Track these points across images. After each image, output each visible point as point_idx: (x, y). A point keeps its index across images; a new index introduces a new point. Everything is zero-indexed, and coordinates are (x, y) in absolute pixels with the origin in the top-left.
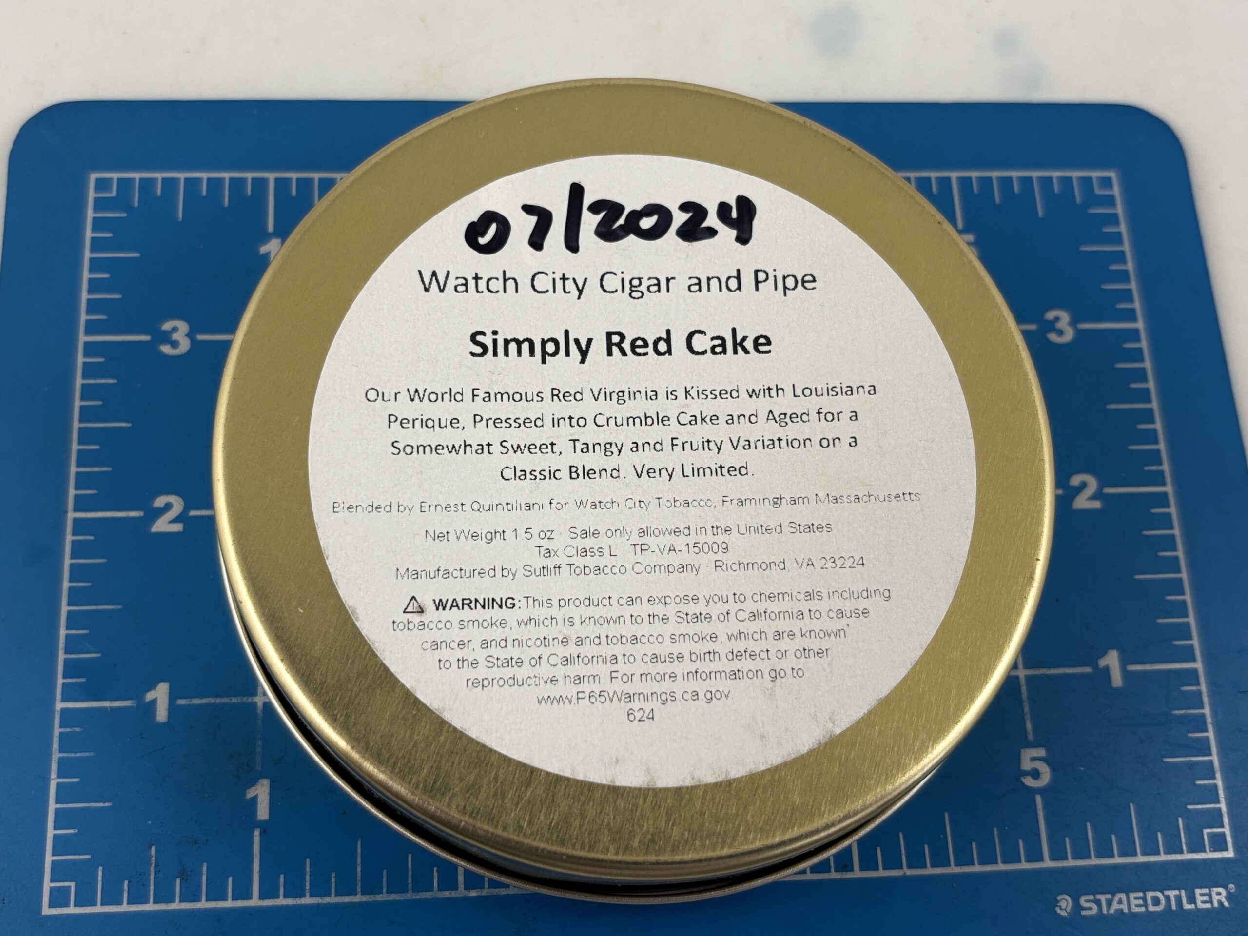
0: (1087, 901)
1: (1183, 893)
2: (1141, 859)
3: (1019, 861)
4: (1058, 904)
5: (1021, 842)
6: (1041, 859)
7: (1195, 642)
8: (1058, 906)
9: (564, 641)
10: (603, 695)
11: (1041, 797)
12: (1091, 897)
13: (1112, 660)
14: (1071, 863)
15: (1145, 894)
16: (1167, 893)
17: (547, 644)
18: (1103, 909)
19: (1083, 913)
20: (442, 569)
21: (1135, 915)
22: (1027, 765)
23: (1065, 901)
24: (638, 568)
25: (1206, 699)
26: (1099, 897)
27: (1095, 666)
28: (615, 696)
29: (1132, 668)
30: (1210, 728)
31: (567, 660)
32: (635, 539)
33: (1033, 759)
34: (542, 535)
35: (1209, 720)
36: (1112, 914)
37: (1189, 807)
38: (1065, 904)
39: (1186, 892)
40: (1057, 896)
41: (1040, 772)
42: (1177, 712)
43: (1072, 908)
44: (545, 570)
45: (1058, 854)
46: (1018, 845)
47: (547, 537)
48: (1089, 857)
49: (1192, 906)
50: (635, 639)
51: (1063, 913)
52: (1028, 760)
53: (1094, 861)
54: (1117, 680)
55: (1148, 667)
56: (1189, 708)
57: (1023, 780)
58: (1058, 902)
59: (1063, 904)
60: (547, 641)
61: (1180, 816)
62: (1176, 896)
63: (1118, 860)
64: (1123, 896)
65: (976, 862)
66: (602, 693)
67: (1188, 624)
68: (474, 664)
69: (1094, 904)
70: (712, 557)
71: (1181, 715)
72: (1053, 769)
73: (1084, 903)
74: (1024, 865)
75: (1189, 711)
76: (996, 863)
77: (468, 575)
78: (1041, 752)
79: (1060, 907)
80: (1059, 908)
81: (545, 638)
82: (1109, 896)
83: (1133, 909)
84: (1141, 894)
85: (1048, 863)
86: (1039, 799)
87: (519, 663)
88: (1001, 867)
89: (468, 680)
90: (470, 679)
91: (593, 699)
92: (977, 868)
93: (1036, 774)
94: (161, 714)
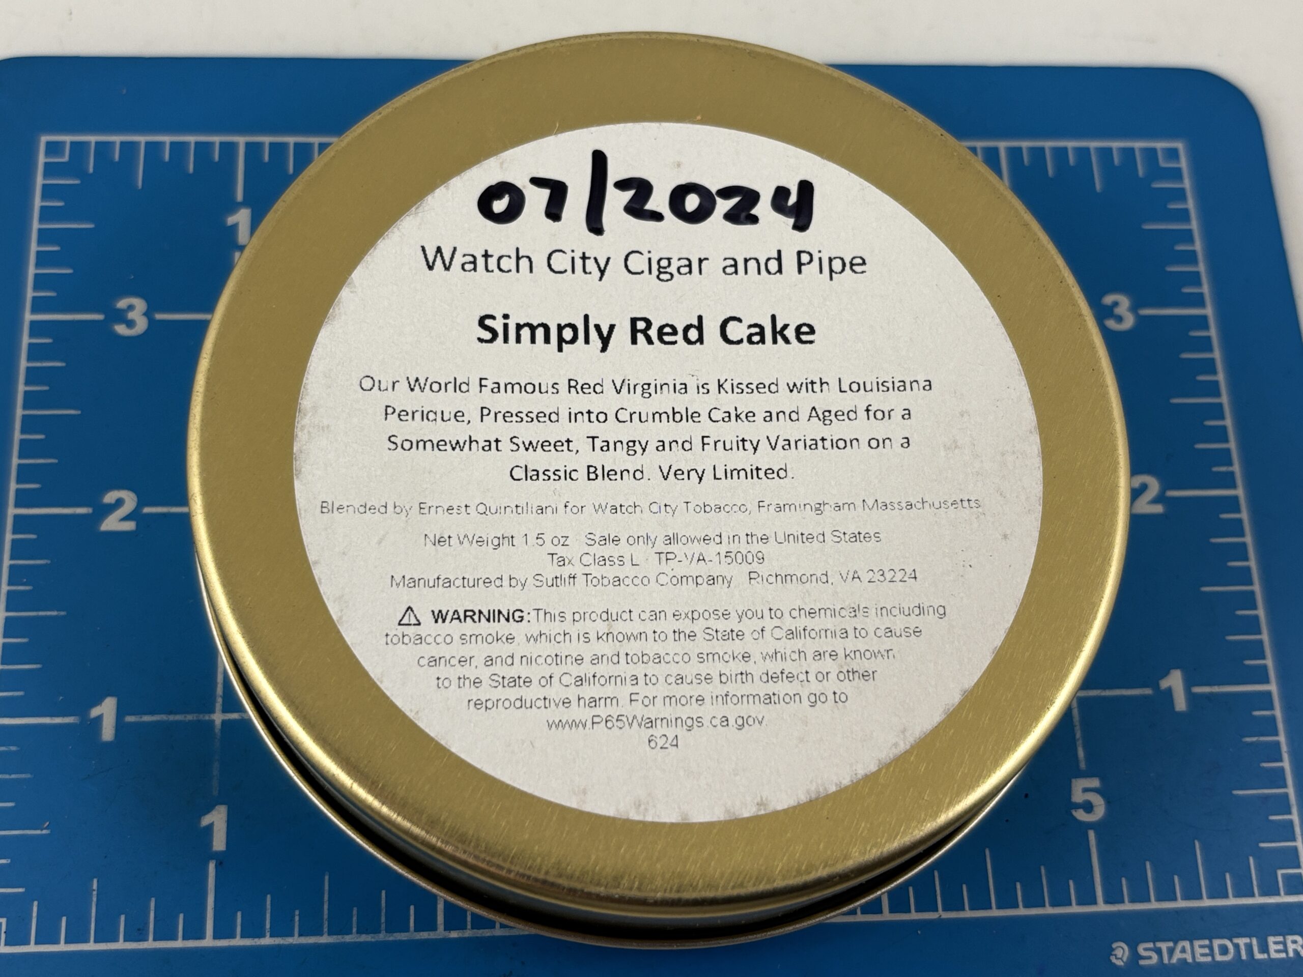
0: (1146, 949)
1: (1254, 941)
2: (1207, 903)
3: (1070, 904)
4: (1113, 953)
5: (1071, 883)
6: (1094, 902)
7: (1269, 662)
8: (1112, 955)
9: (579, 660)
10: (621, 720)
11: (1095, 833)
12: (1151, 945)
13: (1175, 681)
14: (1127, 906)
15: (1211, 942)
16: (1236, 940)
17: (559, 662)
18: (1164, 959)
19: (1142, 962)
20: (442, 577)
21: (1200, 965)
22: (1078, 796)
23: (1120, 949)
24: (663, 579)
25: (1281, 726)
26: (1159, 944)
27: (1156, 687)
28: (635, 721)
29: (1197, 690)
30: (1286, 756)
31: (580, 681)
32: (660, 546)
33: (1086, 790)
34: (556, 541)
35: (1284, 748)
36: (1173, 964)
37: (1262, 845)
38: (1121, 953)
39: (1257, 941)
40: (1112, 943)
41: (1094, 804)
42: (1248, 740)
43: (1128, 958)
44: (559, 580)
45: (1113, 897)
46: (1069, 886)
47: (562, 543)
48: (1148, 900)
49: (1265, 956)
50: (658, 659)
51: (1119, 963)
52: (1080, 790)
53: (1154, 905)
54: (1181, 703)
55: (1216, 689)
56: (1263, 735)
57: (1074, 813)
58: (1113, 950)
59: (1119, 953)
60: (559, 658)
61: (1251, 855)
62: (1246, 944)
63: (1181, 904)
64: (1187, 944)
65: (1021, 904)
66: (620, 718)
67: (1261, 642)
68: (477, 683)
69: (1154, 953)
70: (746, 568)
71: (1252, 743)
72: (1109, 802)
73: (1142, 951)
74: (1075, 909)
75: (1262, 739)
76: (1044, 906)
77: (471, 584)
78: (1095, 783)
79: (1115, 955)
80: (1114, 957)
81: (556, 655)
82: (1171, 944)
83: (1198, 958)
84: (1207, 942)
85: (1102, 907)
86: (1092, 835)
87: (528, 682)
88: (1049, 910)
89: (469, 701)
90: (472, 700)
91: (609, 724)
92: (1022, 911)
93: (1088, 807)
94: (108, 733)
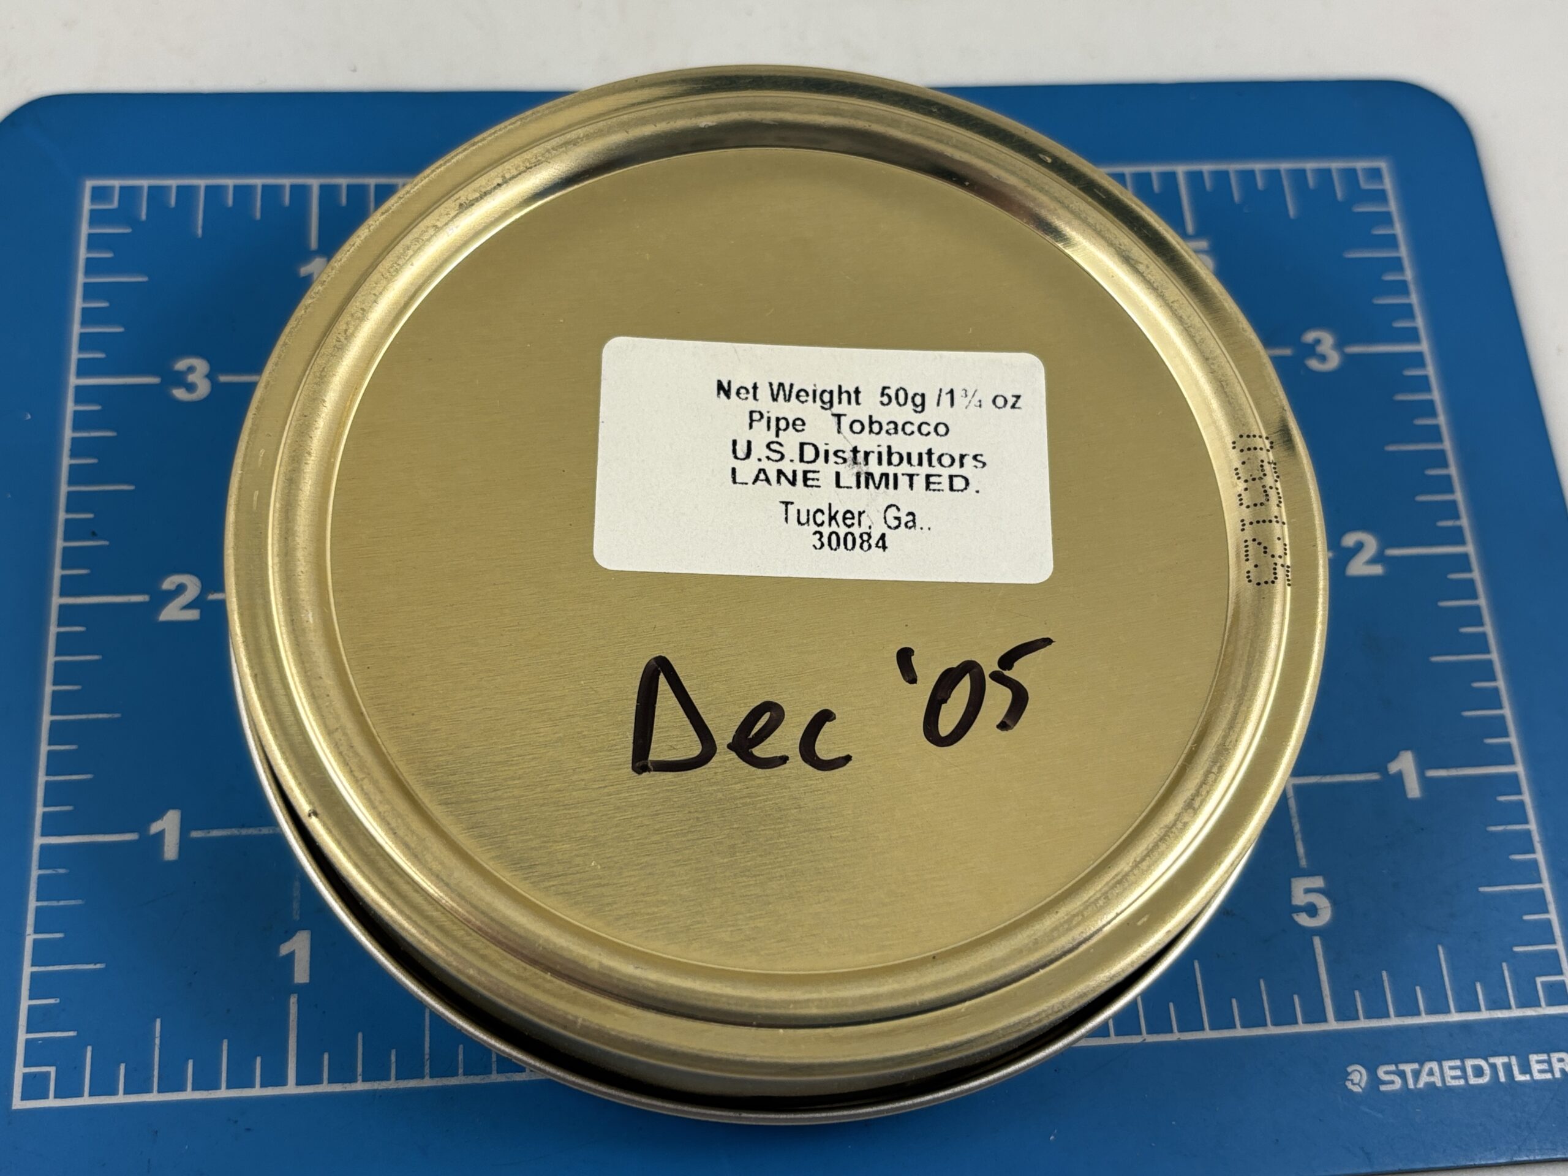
0: (1387, 1073)
1: (1514, 1061)
2: (1455, 1017)
3: (1294, 1023)
4: (1349, 1078)
5: (1296, 999)
6: (1323, 1020)
7: (1513, 740)
8: (1349, 1080)
11: (1321, 939)
12: (1392, 1068)
13: (1405, 764)
14: (1363, 1024)
15: (1463, 1062)
16: (1492, 1060)
18: (1409, 1083)
19: (1383, 1088)
21: (1452, 1090)
22: (1299, 898)
23: (1357, 1073)
25: (1530, 812)
26: (1402, 1067)
27: (1384, 772)
29: (1431, 773)
30: (1538, 847)
33: (1308, 891)
35: (1536, 838)
36: (1420, 1089)
37: (1517, 949)
38: (1358, 1078)
39: (1517, 1060)
40: (1347, 1066)
41: (1318, 907)
42: (1494, 829)
43: (1367, 1083)
45: (1345, 1012)
46: (1293, 1001)
48: (1387, 1016)
49: (1527, 1078)
51: (1356, 1089)
52: (1302, 892)
53: (1394, 1021)
54: (1413, 789)
55: (1453, 772)
56: (1510, 823)
57: (1295, 916)
58: (1349, 1074)
59: (1356, 1077)
61: (1504, 961)
62: (1504, 1064)
63: (1425, 1019)
64: (1434, 1065)
65: (1238, 1024)
67: (1502, 718)
69: (1396, 1076)
71: (1499, 833)
72: (1335, 903)
73: (1383, 1075)
74: (1302, 1028)
75: (1510, 827)
76: (1265, 1025)
78: (1318, 882)
79: (1352, 1080)
80: (1350, 1082)
82: (1416, 1066)
83: (1449, 1082)
84: (1458, 1063)
85: (1333, 1025)
86: (1317, 941)
88: (1272, 1030)
92: (1240, 1032)
93: (1312, 910)
94: (170, 850)
